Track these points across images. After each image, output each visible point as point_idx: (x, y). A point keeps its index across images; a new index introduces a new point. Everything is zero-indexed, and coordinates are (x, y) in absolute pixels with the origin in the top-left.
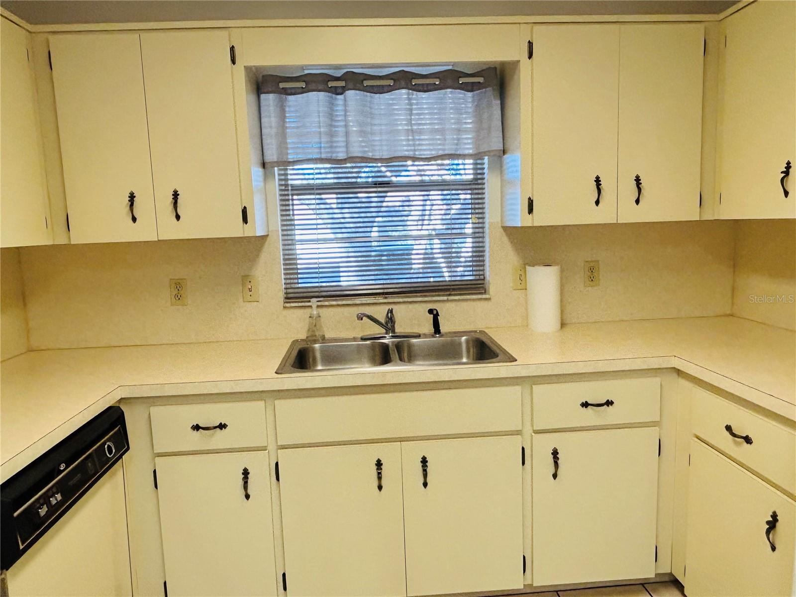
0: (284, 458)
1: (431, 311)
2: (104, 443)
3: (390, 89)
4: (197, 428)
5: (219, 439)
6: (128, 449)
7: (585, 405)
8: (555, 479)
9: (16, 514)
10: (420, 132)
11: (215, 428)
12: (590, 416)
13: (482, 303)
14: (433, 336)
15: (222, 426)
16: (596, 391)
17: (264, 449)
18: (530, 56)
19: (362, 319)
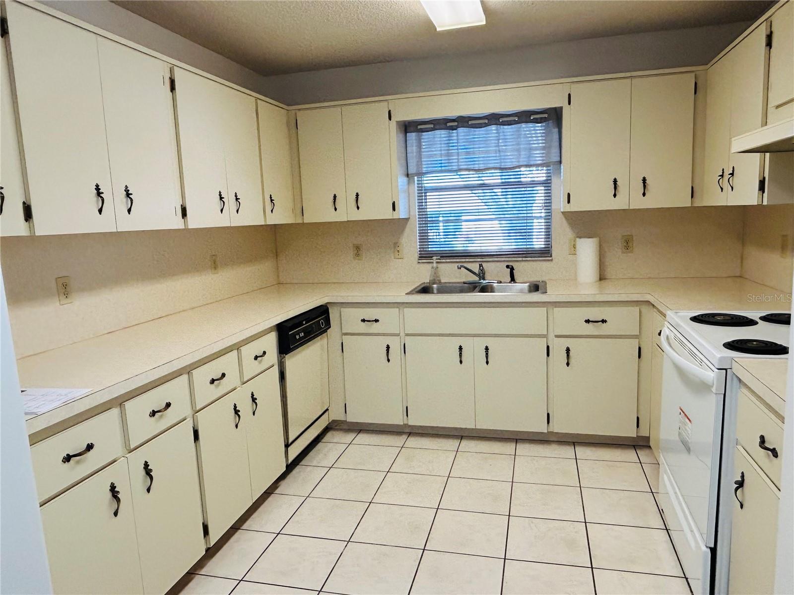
0: (409, 341)
1: (508, 267)
2: (320, 320)
3: (486, 125)
4: (363, 321)
5: (375, 328)
6: (330, 327)
7: (588, 321)
8: (568, 366)
9: (290, 333)
10: (505, 151)
11: (373, 321)
12: (590, 329)
13: (548, 263)
14: (510, 283)
15: (377, 321)
16: (595, 313)
17: (398, 335)
18: (569, 103)
19: (460, 268)
